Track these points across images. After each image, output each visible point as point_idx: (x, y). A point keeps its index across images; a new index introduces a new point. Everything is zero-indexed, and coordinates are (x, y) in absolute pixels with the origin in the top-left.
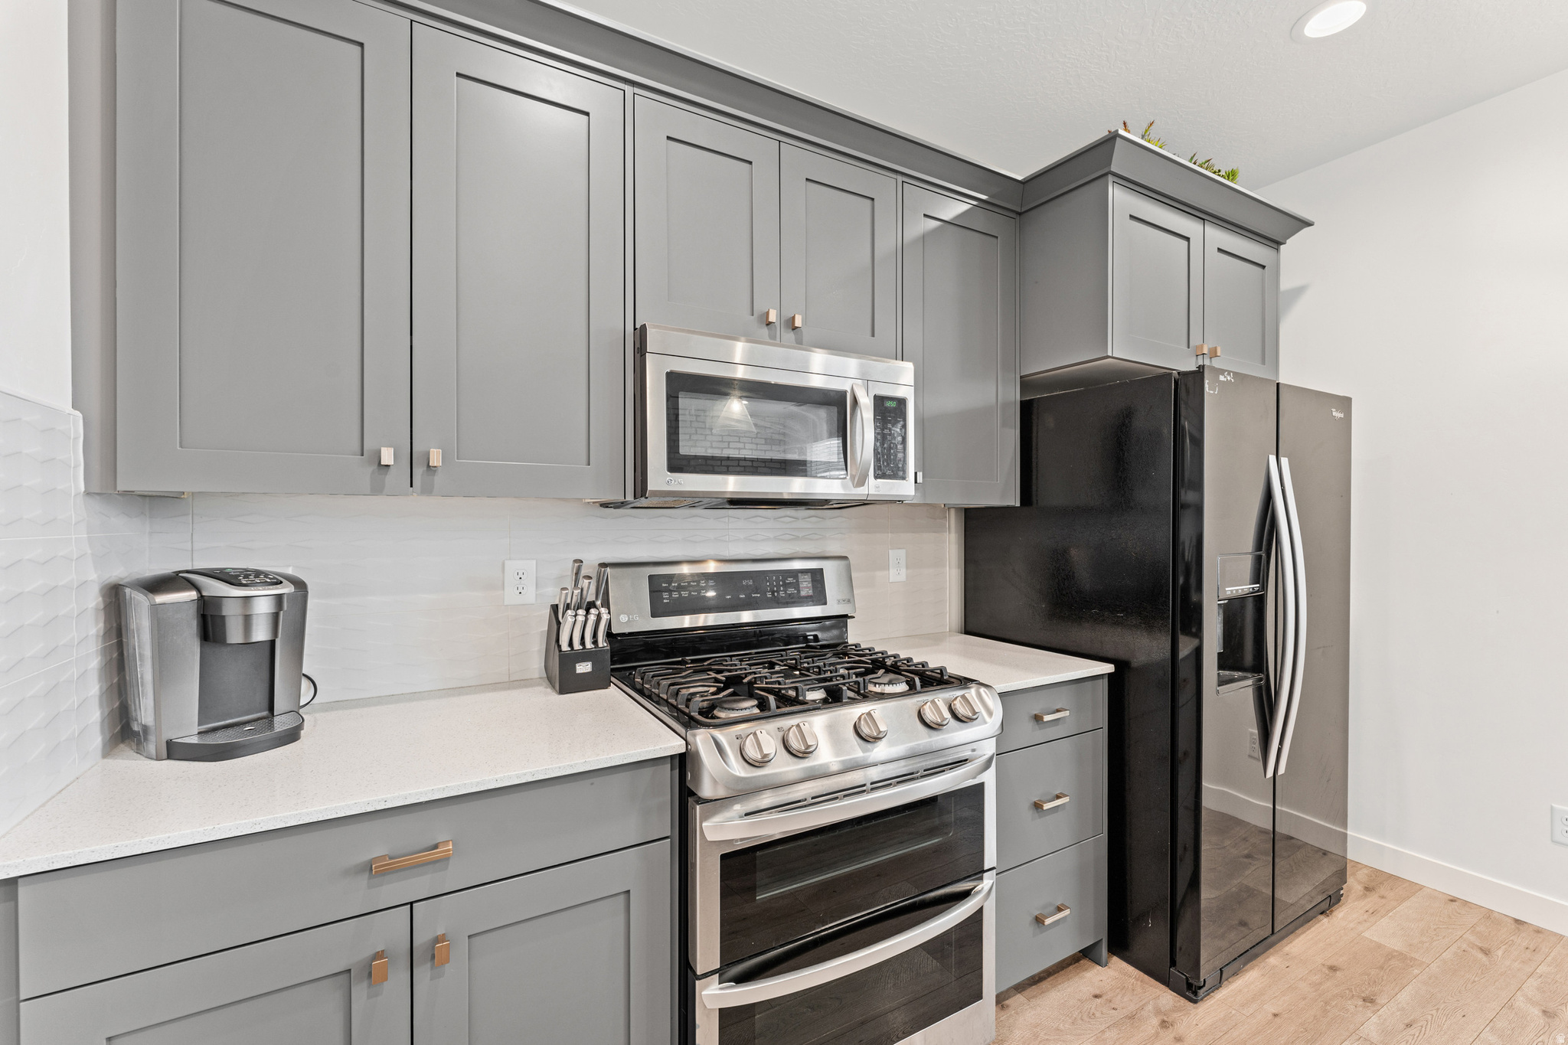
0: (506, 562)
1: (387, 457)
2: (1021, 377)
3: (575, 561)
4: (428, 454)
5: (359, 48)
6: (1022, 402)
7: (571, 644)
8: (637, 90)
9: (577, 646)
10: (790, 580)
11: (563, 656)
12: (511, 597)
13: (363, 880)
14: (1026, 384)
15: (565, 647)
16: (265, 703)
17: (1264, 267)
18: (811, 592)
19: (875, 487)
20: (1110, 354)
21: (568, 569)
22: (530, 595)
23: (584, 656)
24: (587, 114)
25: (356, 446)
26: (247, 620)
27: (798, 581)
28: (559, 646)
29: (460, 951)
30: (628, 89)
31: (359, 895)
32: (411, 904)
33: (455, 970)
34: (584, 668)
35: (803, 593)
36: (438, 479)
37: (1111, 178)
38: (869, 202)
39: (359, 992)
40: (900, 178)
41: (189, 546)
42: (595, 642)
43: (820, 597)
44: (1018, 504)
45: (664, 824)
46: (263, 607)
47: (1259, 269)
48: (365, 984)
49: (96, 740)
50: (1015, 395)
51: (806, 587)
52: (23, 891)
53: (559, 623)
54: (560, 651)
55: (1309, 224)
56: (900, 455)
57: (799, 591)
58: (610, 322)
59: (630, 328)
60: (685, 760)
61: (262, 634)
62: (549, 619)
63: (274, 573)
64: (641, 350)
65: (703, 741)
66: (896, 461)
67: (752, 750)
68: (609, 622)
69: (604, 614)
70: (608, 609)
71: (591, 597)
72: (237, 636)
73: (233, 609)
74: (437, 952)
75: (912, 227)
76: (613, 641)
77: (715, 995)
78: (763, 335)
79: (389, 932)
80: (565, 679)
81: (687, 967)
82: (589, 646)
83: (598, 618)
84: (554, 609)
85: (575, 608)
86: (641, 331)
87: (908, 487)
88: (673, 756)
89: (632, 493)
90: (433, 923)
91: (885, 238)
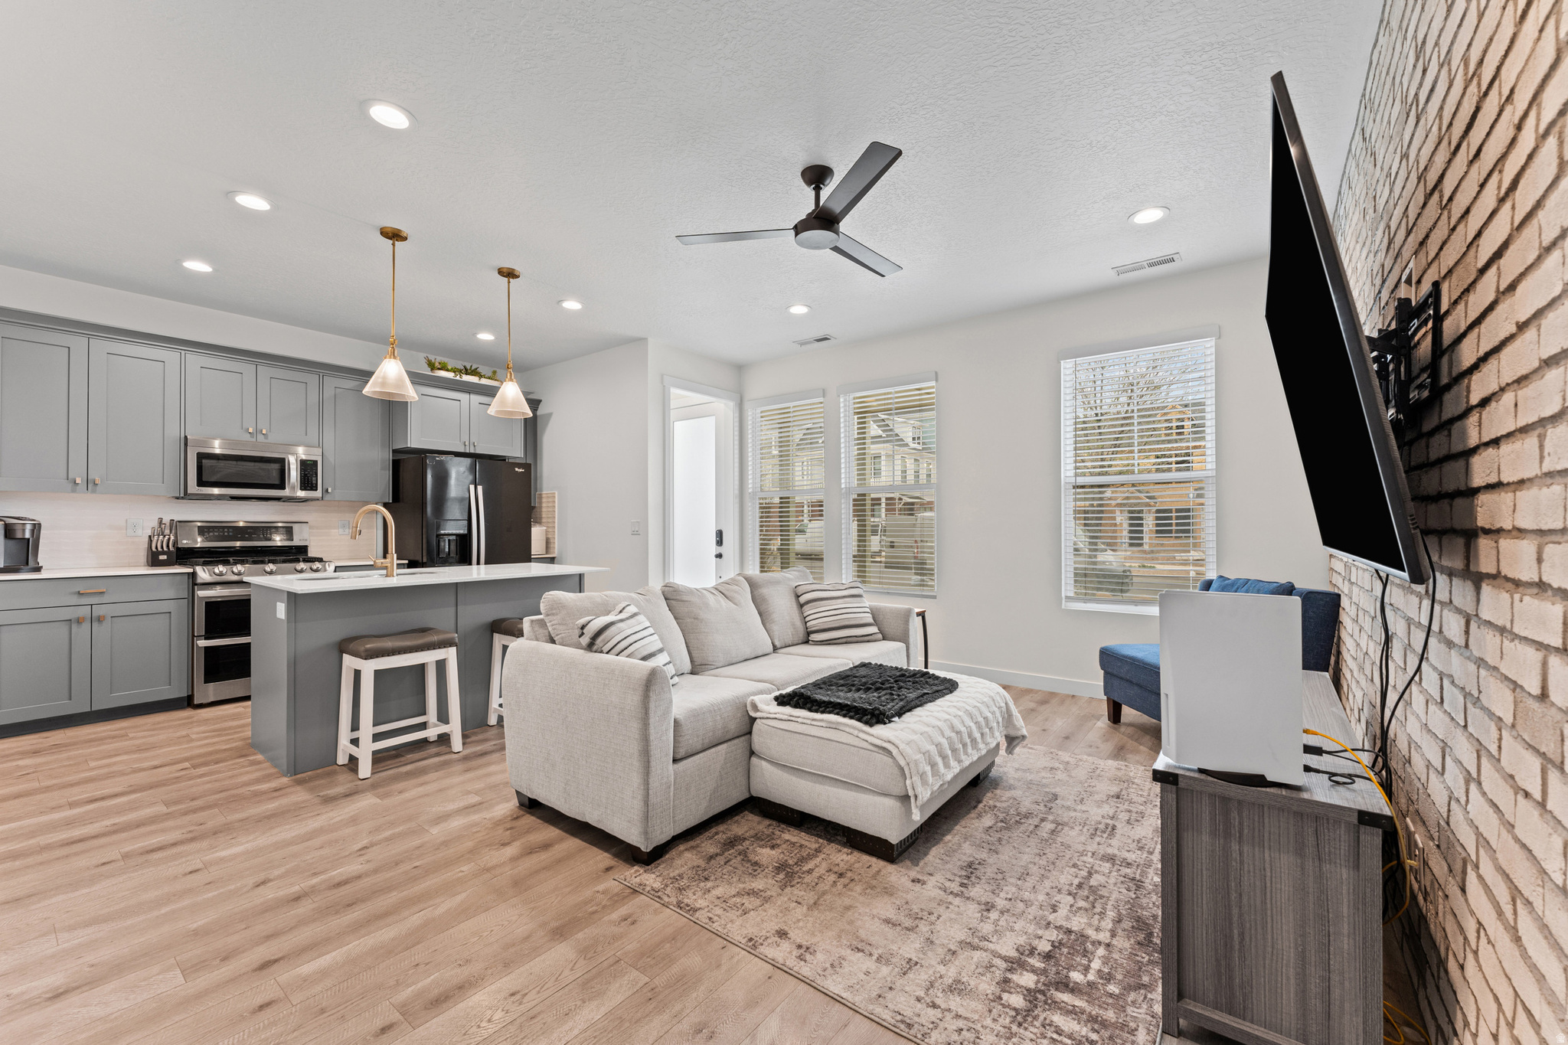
0: (130, 520)
1: (78, 481)
2: (392, 450)
3: (160, 518)
4: (94, 479)
5: (67, 349)
6: (393, 460)
7: (157, 548)
8: (185, 352)
9: (160, 549)
11: (152, 553)
12: (130, 533)
13: (76, 596)
14: (394, 453)
15: (154, 549)
16: (25, 561)
18: (287, 536)
19: (301, 494)
20: (409, 446)
21: (155, 524)
22: (140, 533)
23: (163, 553)
24: (164, 362)
25: (65, 477)
26: (24, 530)
28: (151, 549)
29: (107, 620)
30: (182, 352)
31: (75, 600)
32: (91, 605)
33: (107, 624)
34: (163, 557)
36: (98, 487)
38: (304, 384)
39: (74, 627)
40: (322, 376)
42: (169, 549)
43: (293, 537)
44: (390, 501)
45: (186, 593)
46: (28, 528)
48: (76, 624)
50: (389, 456)
53: (151, 541)
56: (314, 482)
58: (174, 432)
59: (183, 436)
60: (194, 575)
61: (27, 535)
62: (147, 539)
63: (31, 518)
64: (186, 445)
65: (199, 569)
66: (312, 484)
67: (217, 571)
68: (175, 542)
69: (172, 538)
70: (176, 537)
71: (167, 532)
72: (19, 535)
73: (18, 527)
74: (100, 619)
75: (329, 392)
76: (178, 549)
77: (203, 643)
78: (247, 437)
79: (85, 612)
80: (154, 560)
81: (193, 636)
82: (165, 549)
83: (169, 539)
84: (150, 537)
85: (159, 535)
86: (186, 437)
87: (318, 494)
88: (188, 573)
89: (182, 495)
90: (98, 611)
91: (313, 397)
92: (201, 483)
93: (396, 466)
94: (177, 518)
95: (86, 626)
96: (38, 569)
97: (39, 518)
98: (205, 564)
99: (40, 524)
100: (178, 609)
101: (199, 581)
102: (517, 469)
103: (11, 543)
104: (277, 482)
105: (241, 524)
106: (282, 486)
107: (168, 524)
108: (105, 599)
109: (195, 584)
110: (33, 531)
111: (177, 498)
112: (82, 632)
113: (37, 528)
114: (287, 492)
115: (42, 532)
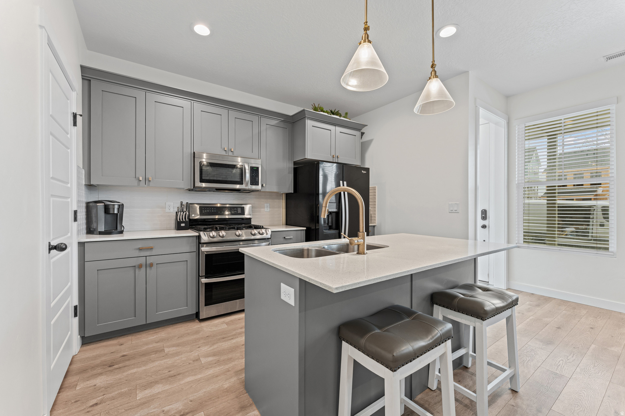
0: (166, 203)
1: (141, 179)
2: (294, 162)
3: (181, 202)
4: (149, 178)
5: (135, 98)
6: (294, 168)
7: (180, 219)
8: (194, 101)
9: (181, 220)
10: (235, 209)
11: (178, 222)
12: (167, 210)
13: (138, 251)
14: (295, 163)
15: (178, 220)
16: (116, 227)
17: (356, 136)
18: (241, 212)
19: (250, 187)
20: (306, 158)
21: (179, 205)
22: (172, 210)
23: (183, 222)
24: (183, 107)
25: (134, 176)
26: (114, 209)
27: (237, 210)
28: (177, 220)
29: (155, 266)
30: (192, 101)
31: (137, 253)
32: (146, 256)
33: (154, 268)
34: (183, 225)
35: (239, 212)
36: (151, 183)
37: (306, 118)
38: (252, 122)
39: (137, 270)
40: (260, 116)
41: (98, 197)
42: (186, 220)
43: (243, 213)
44: (293, 192)
45: (194, 249)
46: (116, 207)
47: (355, 136)
48: (138, 269)
49: (85, 231)
50: (292, 166)
51: (239, 211)
52: (86, 244)
53: (177, 215)
54: (177, 221)
55: (367, 126)
56: (257, 180)
57: (237, 212)
58: (188, 151)
59: (192, 152)
60: (199, 237)
61: (116, 212)
62: (175, 214)
63: (118, 201)
64: (194, 157)
65: (202, 233)
66: (256, 181)
67: (211, 235)
68: (189, 216)
69: (187, 213)
70: (189, 213)
71: (185, 210)
72: (111, 212)
73: (111, 207)
74: (151, 265)
75: (263, 127)
76: (190, 220)
77: (204, 280)
78: (224, 153)
79: (142, 261)
80: (179, 227)
81: (199, 276)
82: (184, 220)
83: (186, 214)
84: (176, 212)
85: (181, 212)
86: (194, 153)
87: (259, 187)
88: (196, 236)
89: (192, 188)
90: (150, 260)
91: (256, 131)
92: (202, 181)
93: (296, 171)
94: (189, 202)
95: (143, 269)
96: (121, 232)
97: (122, 201)
98: (205, 230)
99: (123, 205)
100: (191, 258)
101: (202, 241)
102: (363, 172)
103: (108, 216)
104: (238, 179)
105: (219, 205)
106: (241, 183)
107: (185, 205)
108: (154, 252)
109: (200, 243)
110: (118, 209)
111: (189, 190)
112: (141, 273)
113: (121, 207)
114: (243, 187)
115: (124, 209)
